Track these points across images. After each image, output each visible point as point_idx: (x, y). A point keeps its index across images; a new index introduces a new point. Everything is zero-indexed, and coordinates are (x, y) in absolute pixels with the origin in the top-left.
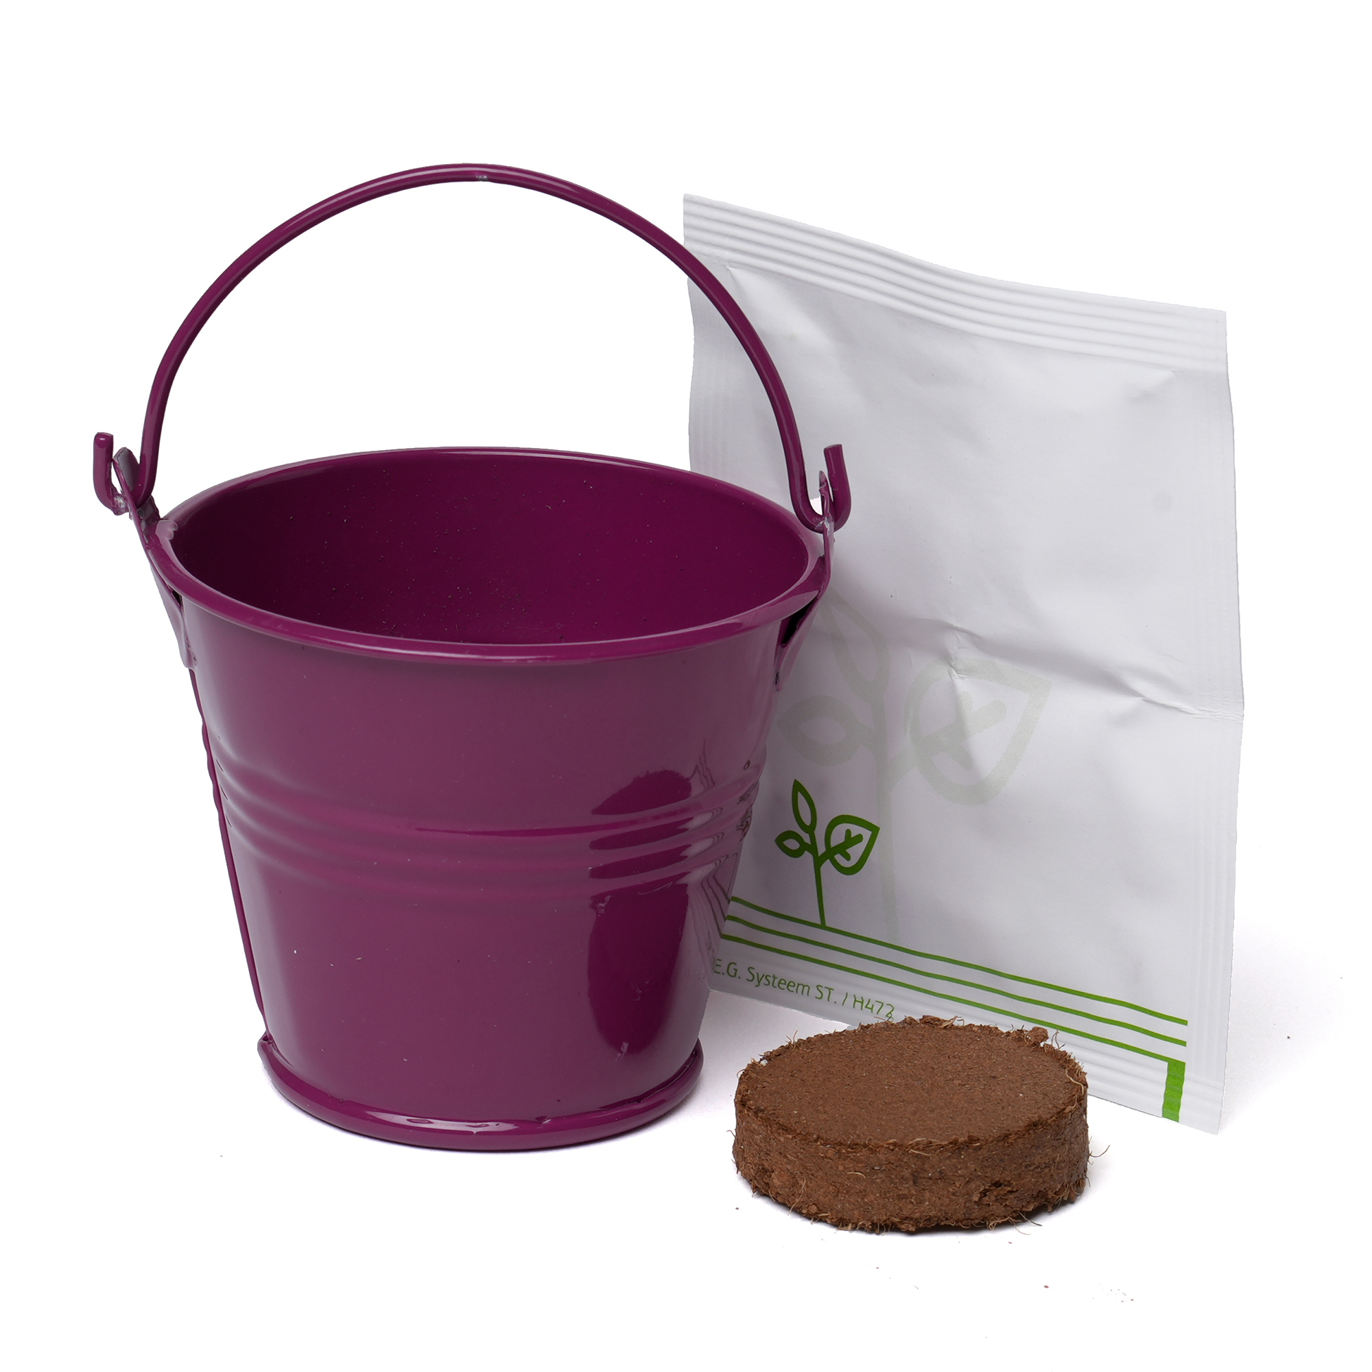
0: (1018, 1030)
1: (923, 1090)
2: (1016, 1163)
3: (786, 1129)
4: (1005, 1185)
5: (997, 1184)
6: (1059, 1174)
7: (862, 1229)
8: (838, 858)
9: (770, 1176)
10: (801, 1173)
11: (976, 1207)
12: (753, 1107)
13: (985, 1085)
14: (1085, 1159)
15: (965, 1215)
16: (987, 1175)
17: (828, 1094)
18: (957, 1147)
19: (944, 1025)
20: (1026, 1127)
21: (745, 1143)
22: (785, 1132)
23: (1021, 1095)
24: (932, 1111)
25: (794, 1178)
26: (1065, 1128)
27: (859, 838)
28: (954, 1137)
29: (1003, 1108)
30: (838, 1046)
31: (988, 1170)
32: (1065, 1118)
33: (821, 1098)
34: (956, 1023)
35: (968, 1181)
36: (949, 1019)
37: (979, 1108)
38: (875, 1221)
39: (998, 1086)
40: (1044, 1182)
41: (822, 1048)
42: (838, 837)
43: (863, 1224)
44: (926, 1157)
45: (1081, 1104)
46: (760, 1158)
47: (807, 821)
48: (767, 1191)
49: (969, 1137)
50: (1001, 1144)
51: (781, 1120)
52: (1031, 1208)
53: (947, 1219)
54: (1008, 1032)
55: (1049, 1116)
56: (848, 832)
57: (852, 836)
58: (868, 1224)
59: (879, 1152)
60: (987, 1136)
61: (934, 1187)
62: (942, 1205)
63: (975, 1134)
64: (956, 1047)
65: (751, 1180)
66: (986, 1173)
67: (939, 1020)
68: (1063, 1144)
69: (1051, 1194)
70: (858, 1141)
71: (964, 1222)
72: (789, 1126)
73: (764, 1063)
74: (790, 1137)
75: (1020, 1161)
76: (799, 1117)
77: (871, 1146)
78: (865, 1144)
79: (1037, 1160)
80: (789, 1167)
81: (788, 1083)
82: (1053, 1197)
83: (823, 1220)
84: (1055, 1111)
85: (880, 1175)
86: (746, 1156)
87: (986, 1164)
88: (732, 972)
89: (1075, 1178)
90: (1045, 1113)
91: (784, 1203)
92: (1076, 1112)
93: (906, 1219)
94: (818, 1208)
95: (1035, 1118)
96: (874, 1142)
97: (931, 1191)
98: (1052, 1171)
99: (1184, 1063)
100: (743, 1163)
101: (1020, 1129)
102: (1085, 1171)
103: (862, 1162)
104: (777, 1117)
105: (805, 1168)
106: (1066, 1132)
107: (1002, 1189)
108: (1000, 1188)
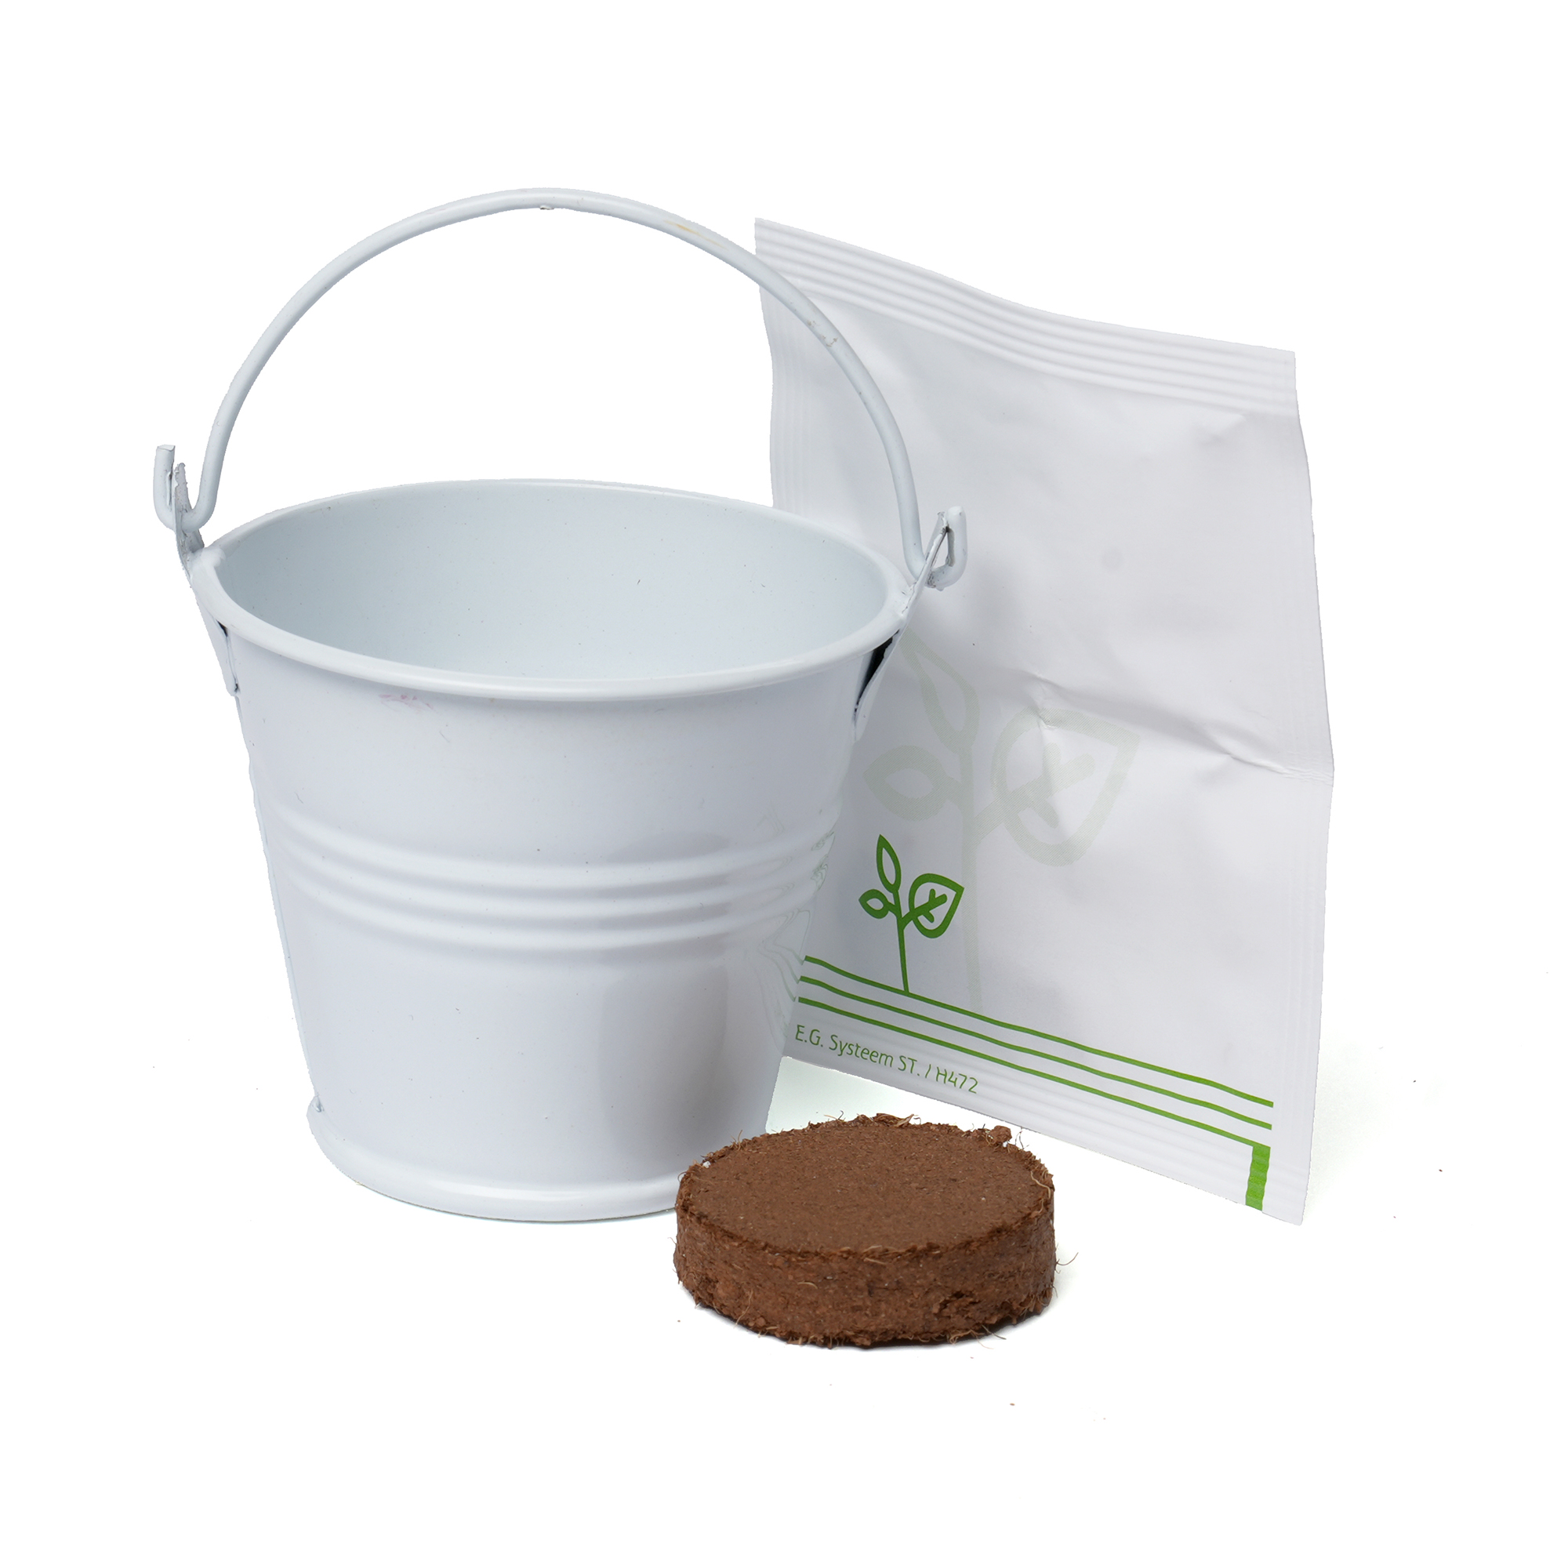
0: (979, 1129)
1: (878, 1193)
2: (978, 1273)
3: (731, 1236)
4: (967, 1296)
5: (958, 1295)
6: (1024, 1283)
7: (814, 1343)
8: (922, 919)
9: (714, 1287)
10: (748, 1283)
11: (936, 1319)
12: (696, 1213)
13: (944, 1188)
14: (1052, 1268)
15: (924, 1328)
17: (776, 1198)
18: (915, 1255)
19: (900, 1124)
20: (988, 1233)
21: (688, 1251)
22: (730, 1240)
23: (983, 1199)
24: (888, 1216)
25: (740, 1288)
26: (1031, 1234)
27: (943, 899)
28: (912, 1244)
29: (964, 1213)
30: (786, 1146)
31: (948, 1279)
32: (1031, 1223)
33: (768, 1203)
34: (912, 1122)
35: (927, 1292)
36: (904, 1117)
37: (938, 1214)
38: (828, 1334)
39: (958, 1190)
40: (1008, 1292)
41: (768, 1149)
42: (922, 897)
43: (815, 1338)
44: (882, 1265)
45: (1047, 1209)
46: (703, 1267)
48: (710, 1302)
49: (928, 1244)
50: (962, 1251)
51: (726, 1227)
52: (994, 1320)
53: (904, 1332)
54: (969, 1131)
55: (1013, 1221)
56: (933, 892)
57: (936, 896)
58: (820, 1338)
59: (831, 1260)
60: (948, 1244)
61: (891, 1298)
62: (899, 1317)
63: (934, 1241)
64: (913, 1147)
65: (693, 1291)
67: (894, 1118)
68: (1028, 1252)
69: (1015, 1306)
70: (809, 1249)
71: (923, 1336)
72: (734, 1232)
74: (736, 1244)
75: (983, 1270)
76: (746, 1223)
77: (822, 1255)
78: (816, 1252)
79: (1001, 1269)
80: (735, 1277)
81: (733, 1187)
82: (1018, 1309)
83: (772, 1333)
84: (1020, 1216)
85: (834, 1285)
86: (688, 1264)
87: (946, 1273)
88: (815, 1040)
89: (1041, 1288)
90: (1009, 1219)
91: (729, 1316)
92: (1043, 1217)
93: (861, 1332)
94: (766, 1320)
95: (999, 1224)
96: (826, 1250)
97: (887, 1302)
98: (1017, 1281)
99: (1269, 1148)
100: (685, 1273)
101: (982, 1236)
102: (1052, 1281)
103: (813, 1271)
104: (722, 1223)
105: (752, 1277)
106: (1032, 1239)
107: (963, 1301)
108: (960, 1299)
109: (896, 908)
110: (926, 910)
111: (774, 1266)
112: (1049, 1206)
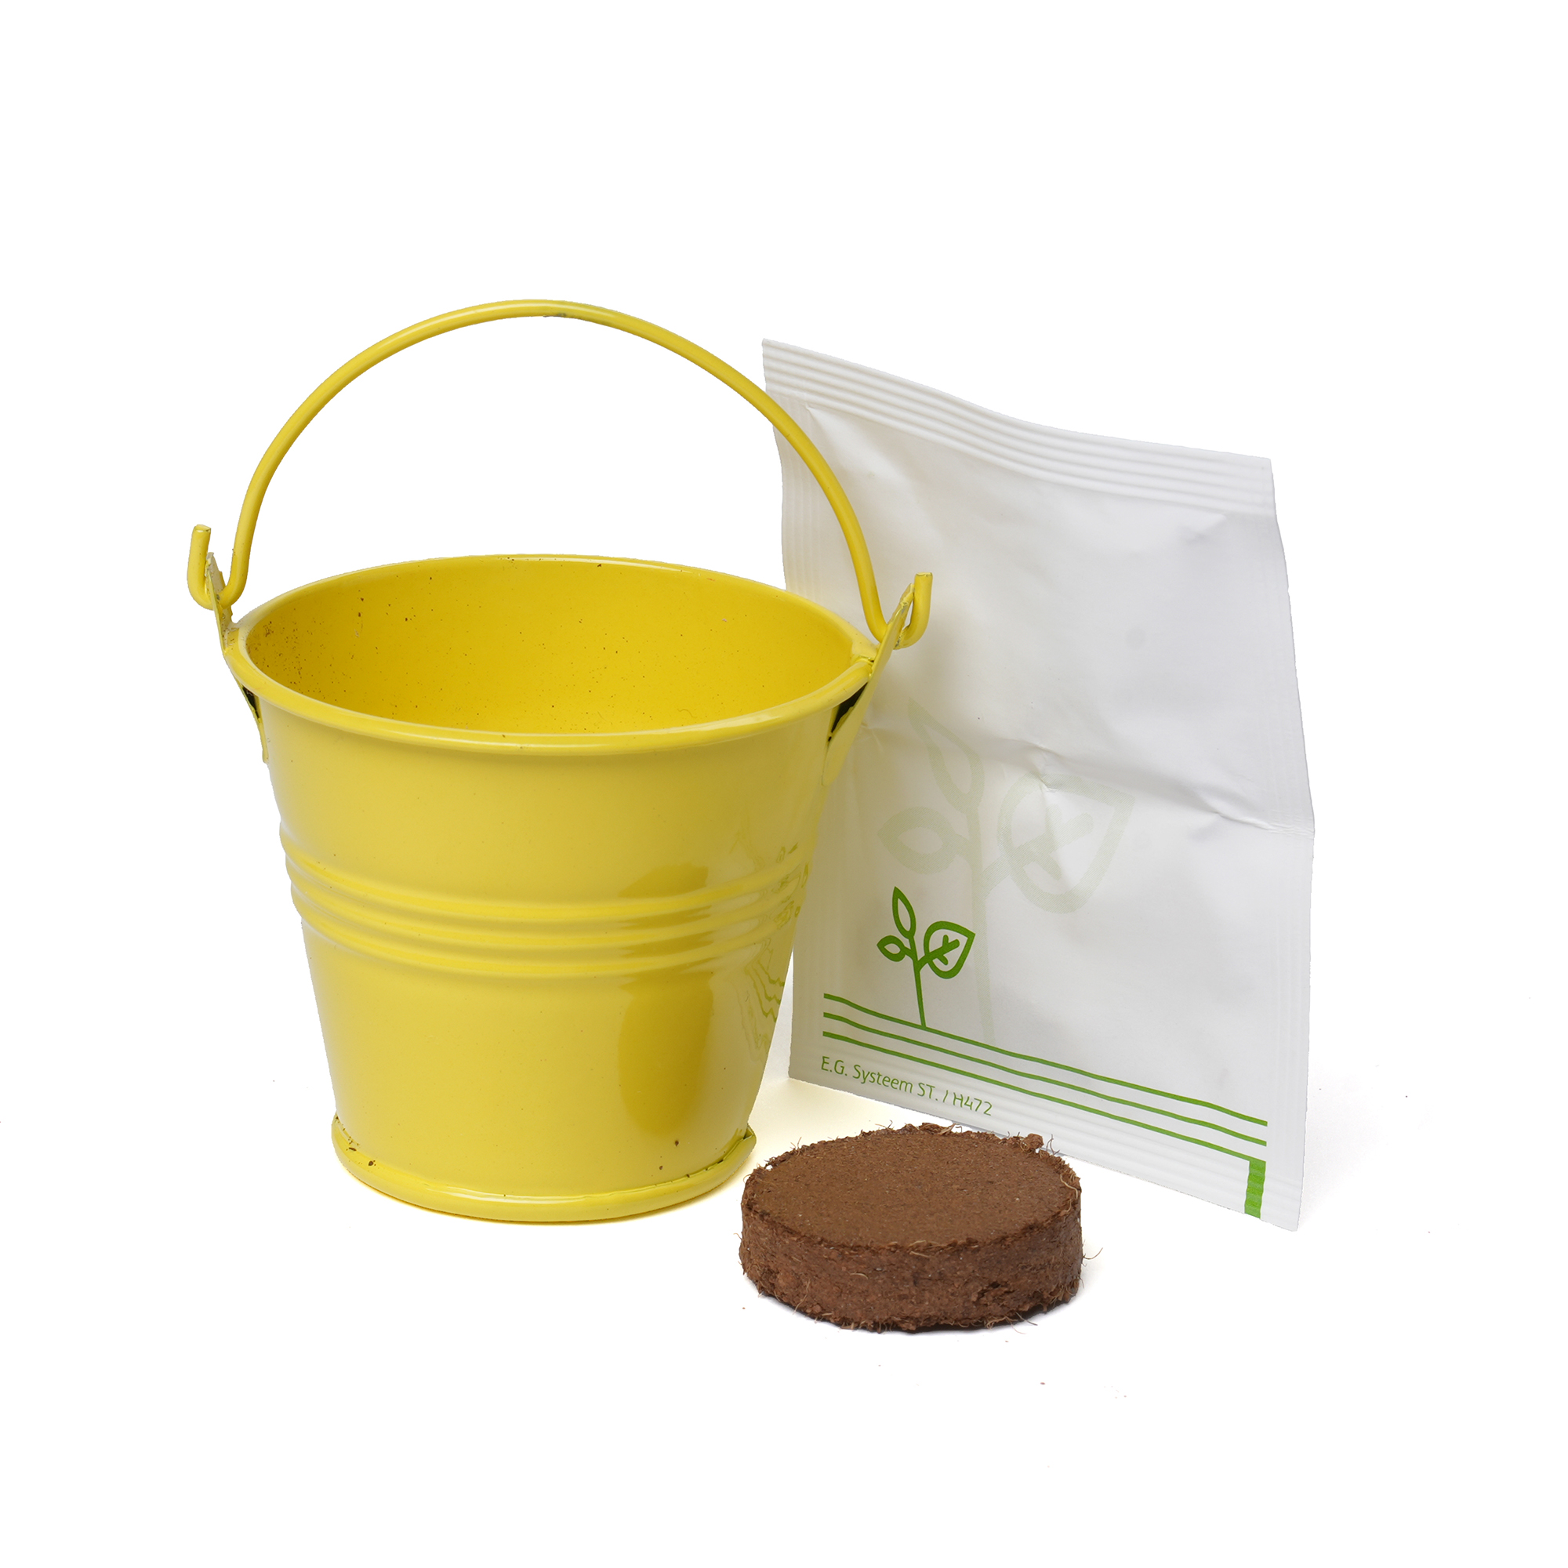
0: (1014, 1137)
1: (923, 1194)
2: (1012, 1265)
3: (791, 1232)
4: (1002, 1286)
5: (995, 1285)
6: (1053, 1275)
7: (864, 1328)
8: (936, 962)
9: (776, 1277)
10: (806, 1274)
11: (974, 1307)
12: (759, 1211)
13: (982, 1190)
14: (1079, 1261)
15: (964, 1315)
16: (985, 1276)
17: (831, 1198)
18: (956, 1249)
19: (943, 1132)
20: (1022, 1230)
21: (751, 1245)
22: (790, 1235)
23: (1017, 1199)
24: (932, 1214)
25: (799, 1279)
26: (1060, 1231)
27: (956, 943)
28: (953, 1239)
29: (1000, 1212)
30: (840, 1152)
31: (986, 1271)
32: (1060, 1221)
33: (824, 1202)
34: (954, 1130)
35: (966, 1282)
36: (947, 1126)
37: (977, 1212)
38: (877, 1320)
39: (995, 1191)
40: (1040, 1283)
41: (825, 1154)
42: (936, 942)
43: (865, 1323)
44: (926, 1258)
45: (1075, 1208)
46: (765, 1259)
47: (907, 927)
48: (772, 1291)
49: (967, 1239)
50: (998, 1246)
51: (786, 1224)
52: (1027, 1308)
53: (946, 1318)
54: (1005, 1139)
55: (1044, 1219)
56: (946, 938)
57: (949, 941)
58: (870, 1323)
59: (881, 1254)
60: (985, 1240)
61: (934, 1288)
62: (941, 1305)
63: (973, 1237)
64: (955, 1153)
65: (757, 1281)
66: (983, 1274)
67: (938, 1127)
68: (1058, 1246)
69: (1046, 1295)
70: (861, 1243)
71: (963, 1322)
72: (794, 1228)
73: (769, 1168)
74: (795, 1239)
75: (1017, 1263)
76: (804, 1220)
77: (873, 1248)
78: (867, 1246)
79: (1033, 1262)
80: (794, 1268)
81: (793, 1188)
82: (1048, 1297)
83: (827, 1319)
84: (1050, 1214)
85: (882, 1276)
86: (752, 1257)
87: (984, 1265)
89: (1069, 1280)
90: (1041, 1216)
91: (789, 1303)
92: (1071, 1216)
93: (907, 1318)
94: (822, 1307)
95: (1032, 1221)
96: (876, 1244)
97: (931, 1291)
98: (1048, 1272)
99: (1265, 1162)
100: (750, 1265)
101: (1016, 1232)
102: (1079, 1273)
103: (864, 1263)
104: (782, 1220)
105: (810, 1269)
106: (1061, 1235)
107: (1000, 1290)
108: (997, 1289)
109: (912, 952)
110: (940, 954)
111: (830, 1259)
112: (1076, 1206)
